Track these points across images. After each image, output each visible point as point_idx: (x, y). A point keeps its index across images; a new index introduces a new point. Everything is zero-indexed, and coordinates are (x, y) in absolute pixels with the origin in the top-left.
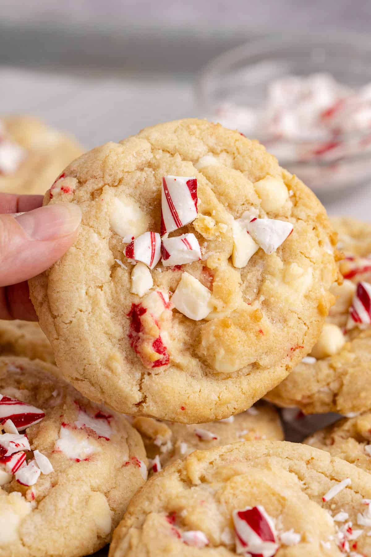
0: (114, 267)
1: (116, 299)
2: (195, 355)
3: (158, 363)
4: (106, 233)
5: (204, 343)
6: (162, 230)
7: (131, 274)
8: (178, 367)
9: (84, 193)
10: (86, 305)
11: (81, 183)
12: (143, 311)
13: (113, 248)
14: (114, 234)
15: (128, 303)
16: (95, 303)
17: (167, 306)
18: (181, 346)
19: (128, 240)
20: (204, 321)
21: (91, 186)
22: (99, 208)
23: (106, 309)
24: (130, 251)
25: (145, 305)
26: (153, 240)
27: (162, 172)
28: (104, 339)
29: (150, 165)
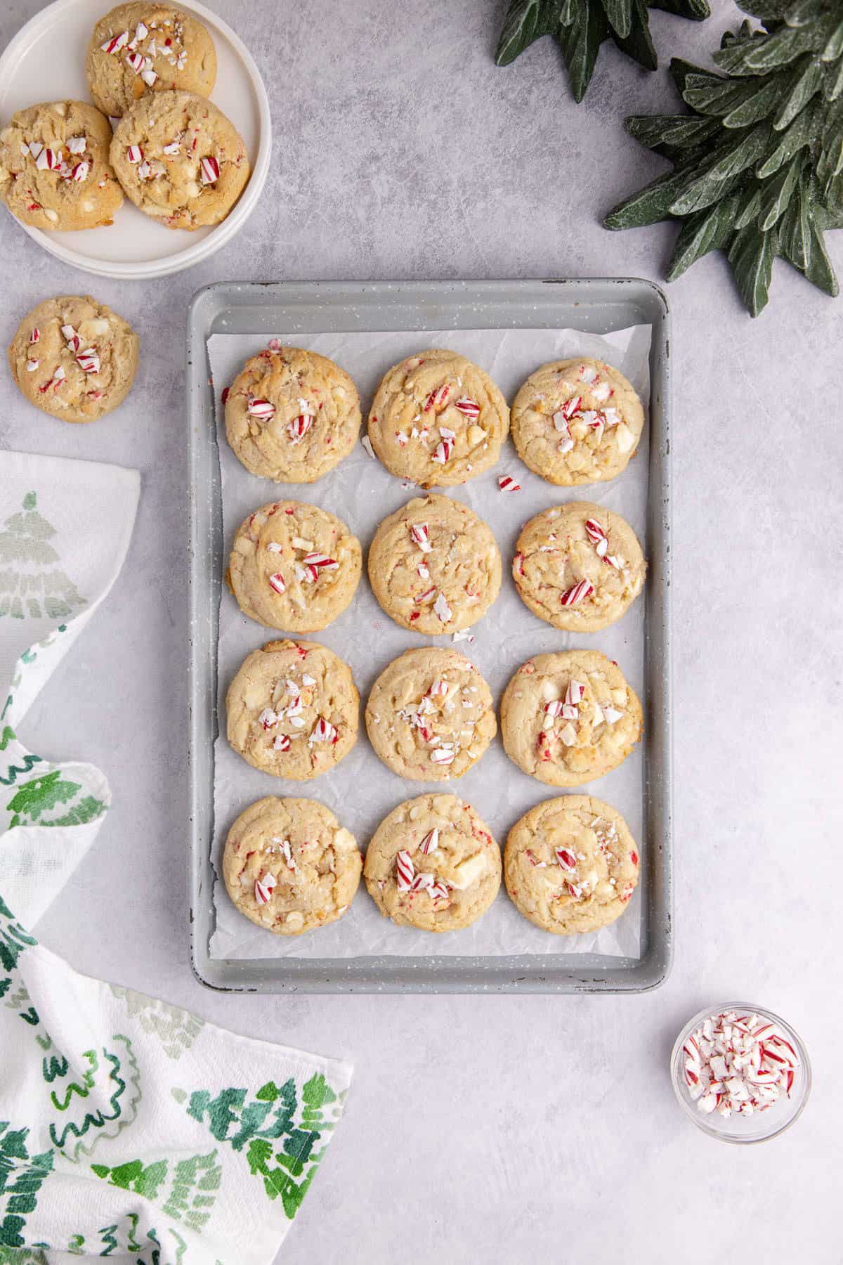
0: (538, 712)
1: (535, 726)
2: (562, 759)
3: (545, 760)
4: (539, 697)
5: (567, 757)
6: (564, 702)
7: (545, 716)
8: (554, 763)
9: (535, 676)
10: (521, 727)
11: (536, 670)
12: (545, 737)
13: (541, 705)
14: (543, 698)
15: (540, 731)
16: (525, 725)
17: (556, 737)
18: (557, 754)
19: (548, 702)
20: (572, 747)
21: (539, 674)
22: (539, 685)
23: (529, 730)
24: (546, 709)
25: (546, 734)
26: (559, 705)
27: (571, 676)
28: (524, 741)
29: (568, 670)
